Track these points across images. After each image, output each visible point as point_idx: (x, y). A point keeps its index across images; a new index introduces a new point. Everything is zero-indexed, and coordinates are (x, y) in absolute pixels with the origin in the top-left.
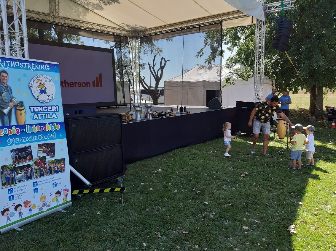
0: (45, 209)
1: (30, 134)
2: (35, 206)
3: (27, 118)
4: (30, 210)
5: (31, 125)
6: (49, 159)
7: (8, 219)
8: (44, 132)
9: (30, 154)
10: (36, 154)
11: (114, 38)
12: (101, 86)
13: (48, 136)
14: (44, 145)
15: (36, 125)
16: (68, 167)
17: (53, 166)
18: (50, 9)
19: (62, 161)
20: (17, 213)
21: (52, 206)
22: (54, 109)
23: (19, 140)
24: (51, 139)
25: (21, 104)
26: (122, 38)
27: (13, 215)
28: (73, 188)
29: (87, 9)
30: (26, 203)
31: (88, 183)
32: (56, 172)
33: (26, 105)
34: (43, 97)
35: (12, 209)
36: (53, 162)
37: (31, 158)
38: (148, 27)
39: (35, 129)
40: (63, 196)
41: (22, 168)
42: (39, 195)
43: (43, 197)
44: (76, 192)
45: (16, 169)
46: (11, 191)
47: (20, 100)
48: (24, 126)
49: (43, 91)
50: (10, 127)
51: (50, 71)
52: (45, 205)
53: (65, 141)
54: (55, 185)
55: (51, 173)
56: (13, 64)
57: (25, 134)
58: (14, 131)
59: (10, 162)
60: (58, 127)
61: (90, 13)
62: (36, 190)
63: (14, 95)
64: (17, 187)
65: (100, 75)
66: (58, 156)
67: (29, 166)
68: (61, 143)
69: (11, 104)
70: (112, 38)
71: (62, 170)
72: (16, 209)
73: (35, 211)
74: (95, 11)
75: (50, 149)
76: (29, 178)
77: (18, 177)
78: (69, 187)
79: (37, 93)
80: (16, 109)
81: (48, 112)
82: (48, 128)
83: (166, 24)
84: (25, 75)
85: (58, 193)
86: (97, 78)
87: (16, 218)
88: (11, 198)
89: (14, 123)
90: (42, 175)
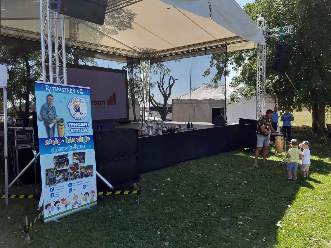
0: (77, 206)
1: (67, 145)
2: (69, 203)
3: (66, 131)
4: (66, 206)
5: (68, 137)
6: (81, 165)
7: (50, 212)
8: (78, 143)
9: (67, 161)
10: (72, 161)
11: (127, 60)
12: (115, 104)
13: (81, 146)
14: (77, 153)
15: (72, 137)
16: (95, 172)
17: (83, 171)
18: (70, 34)
19: (90, 167)
20: (56, 208)
21: (82, 204)
22: (86, 124)
23: (60, 149)
24: (82, 149)
25: (62, 120)
26: (134, 60)
27: (53, 209)
28: (98, 190)
29: (103, 34)
30: (63, 200)
31: (111, 186)
32: (86, 176)
33: (66, 122)
34: (78, 115)
35: (53, 204)
36: (83, 168)
37: (68, 164)
38: (158, 50)
39: (71, 141)
40: (90, 196)
41: (61, 171)
42: (72, 194)
43: (76, 197)
44: (101, 194)
45: (56, 172)
46: (52, 189)
47: (61, 117)
48: (63, 138)
49: (78, 110)
50: (54, 139)
51: (84, 94)
52: (77, 203)
53: (93, 150)
54: (84, 186)
55: (82, 177)
56: (57, 89)
57: (64, 144)
58: (56, 142)
59: (52, 166)
60: (88, 139)
61: (106, 37)
62: (70, 190)
63: (57, 113)
64: (57, 187)
65: (114, 94)
66: (87, 163)
67: (66, 170)
68: (90, 152)
69: (55, 121)
70: (125, 60)
71: (90, 175)
72: (55, 205)
73: (69, 207)
74: (110, 35)
75: (82, 157)
76: (66, 180)
77: (58, 178)
78: (95, 190)
79: (73, 111)
80: (58, 125)
81: (80, 128)
82: (81, 140)
83: (174, 47)
84: (65, 98)
85: (87, 193)
86: (111, 97)
87: (55, 212)
88: (52, 195)
89: (56, 135)
90: (75, 178)
